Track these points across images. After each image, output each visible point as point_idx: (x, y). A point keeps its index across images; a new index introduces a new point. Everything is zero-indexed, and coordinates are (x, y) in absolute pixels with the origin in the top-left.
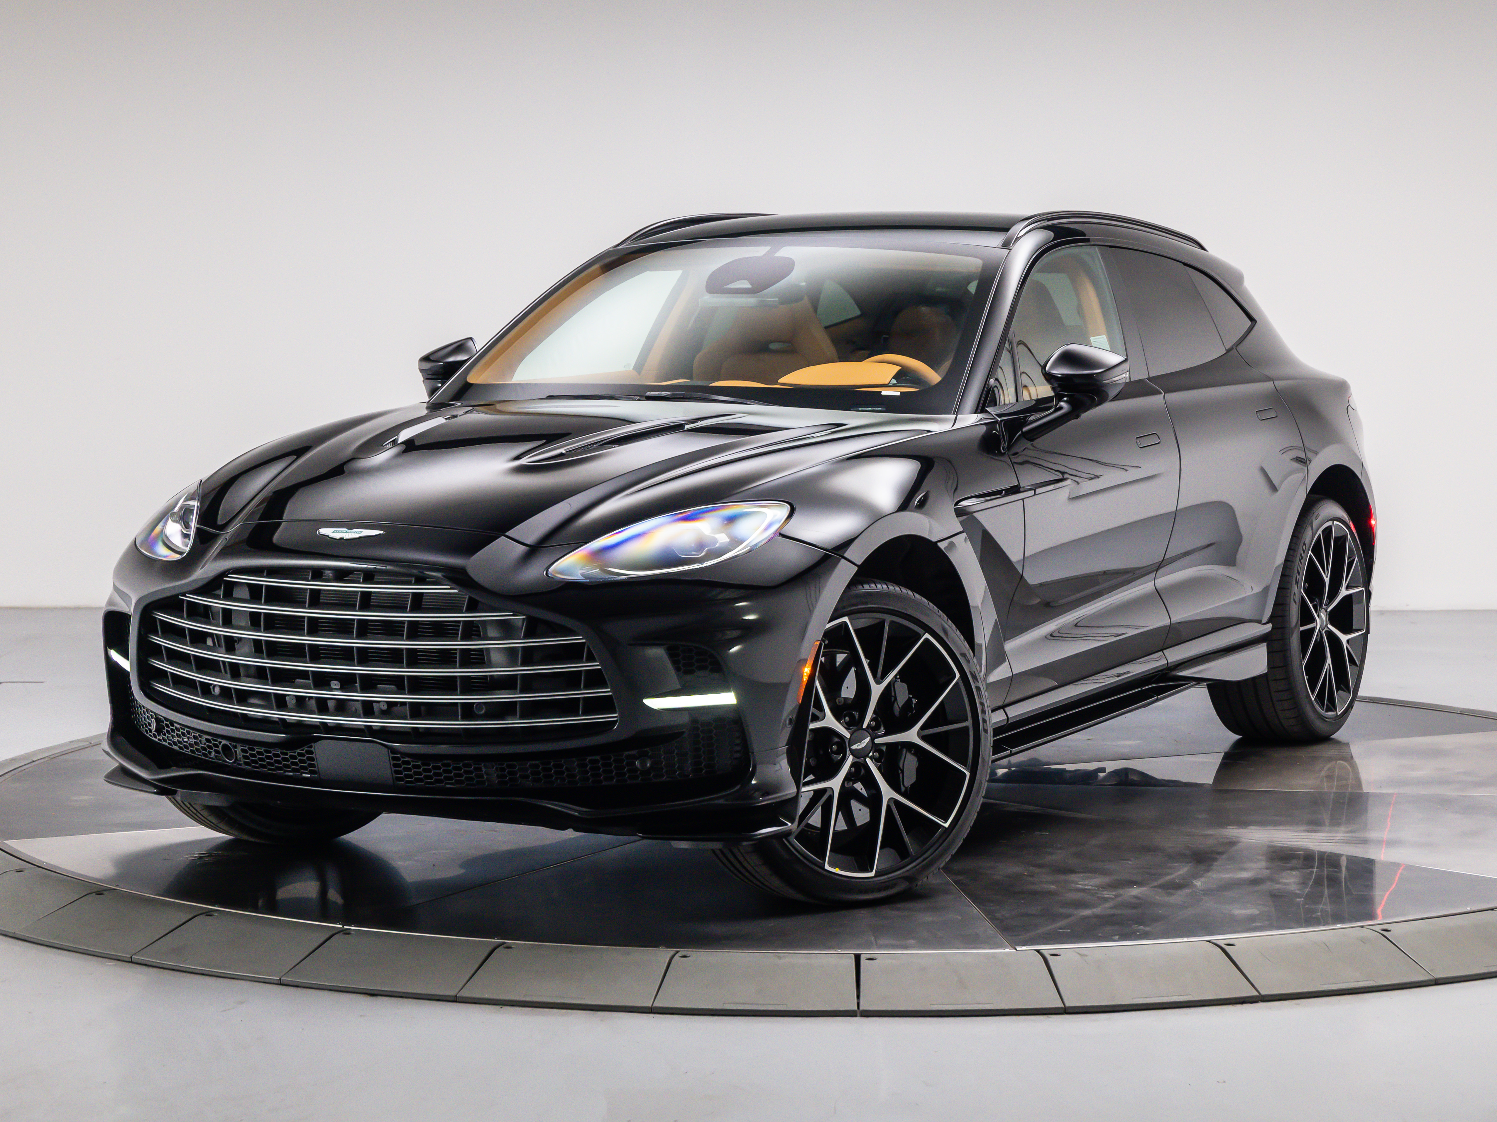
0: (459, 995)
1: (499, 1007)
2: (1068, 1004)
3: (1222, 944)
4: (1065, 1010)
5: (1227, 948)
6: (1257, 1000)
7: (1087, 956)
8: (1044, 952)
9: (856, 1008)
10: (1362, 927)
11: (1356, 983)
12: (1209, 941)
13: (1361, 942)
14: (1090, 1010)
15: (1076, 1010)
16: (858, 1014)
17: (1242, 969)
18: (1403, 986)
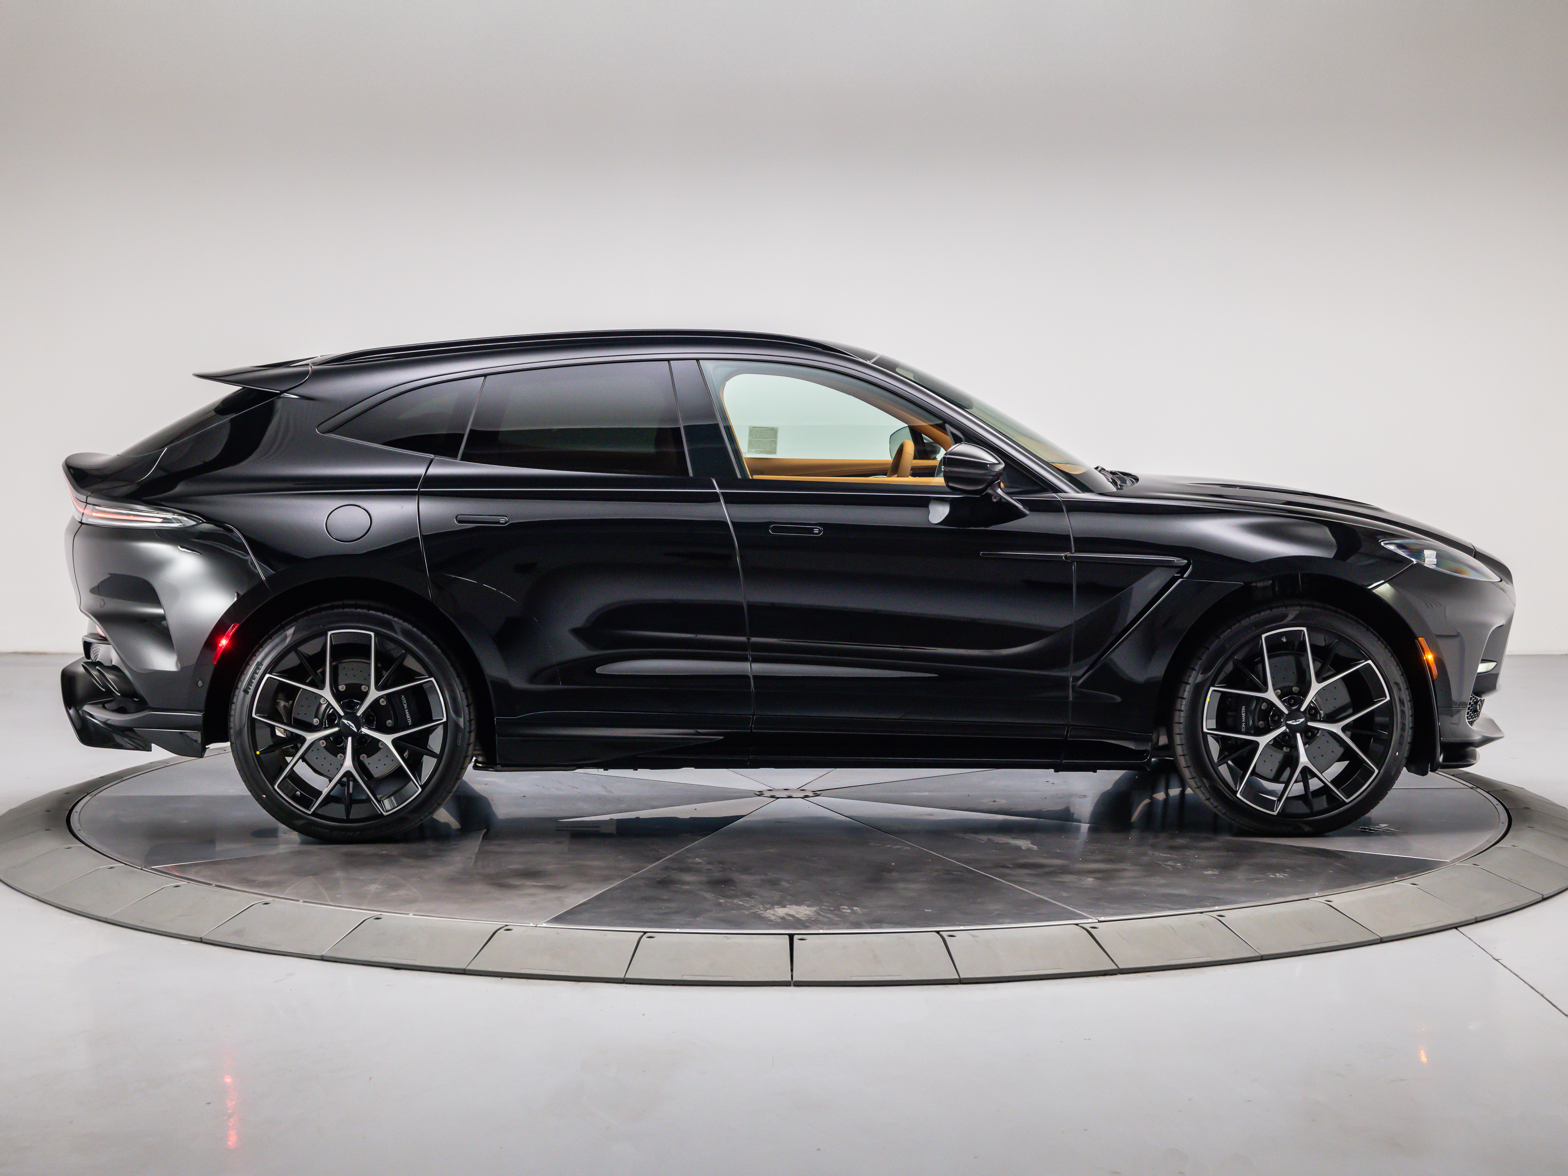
0: (468, 968)
1: (500, 978)
2: (962, 976)
3: (1087, 926)
4: (960, 981)
5: (1091, 930)
6: (1116, 972)
7: (977, 937)
8: (944, 934)
9: (790, 979)
10: (1202, 913)
11: (1196, 959)
12: (1077, 925)
13: (1201, 926)
14: (979, 981)
15: (968, 981)
16: (792, 985)
17: (1104, 947)
18: (1235, 962)
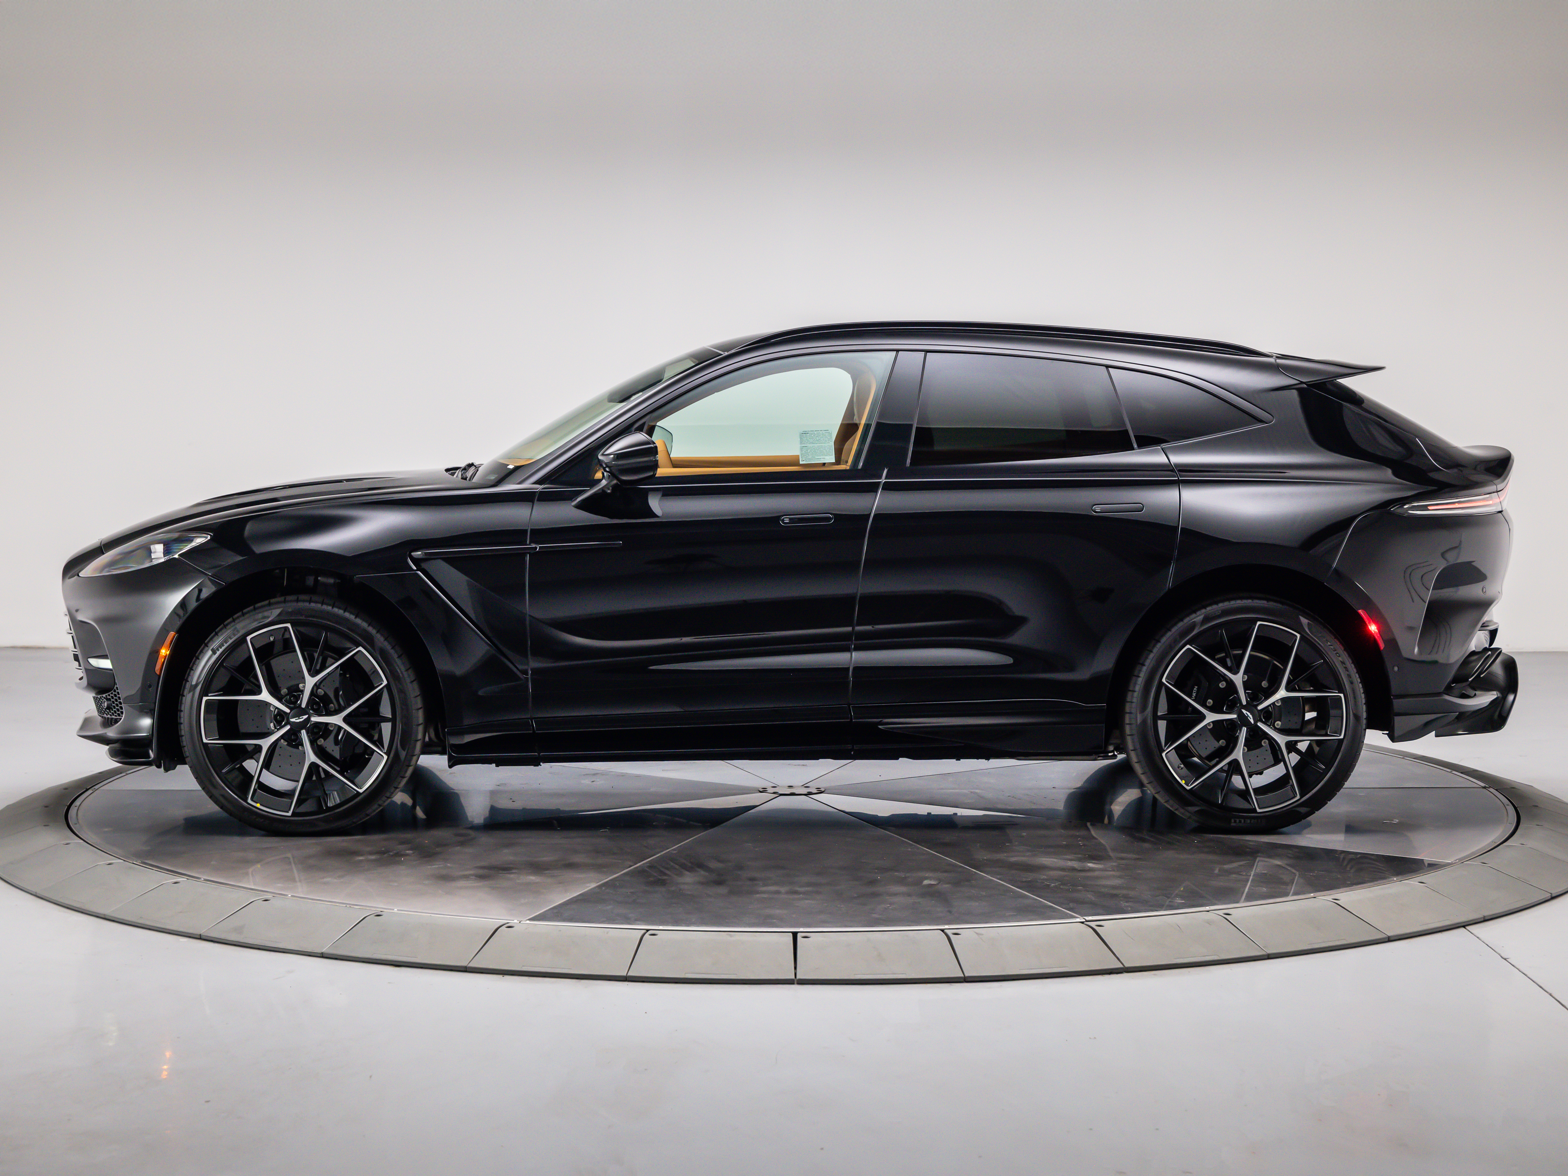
0: (470, 965)
1: (502, 976)
2: (967, 974)
3: (1093, 925)
4: (965, 979)
6: (1122, 971)
7: (981, 935)
8: (949, 932)
9: (794, 977)
11: (1203, 957)
12: (1082, 922)
13: (1207, 924)
14: (985, 979)
15: (973, 980)
16: (795, 983)
17: (1111, 947)
18: (1241, 960)
